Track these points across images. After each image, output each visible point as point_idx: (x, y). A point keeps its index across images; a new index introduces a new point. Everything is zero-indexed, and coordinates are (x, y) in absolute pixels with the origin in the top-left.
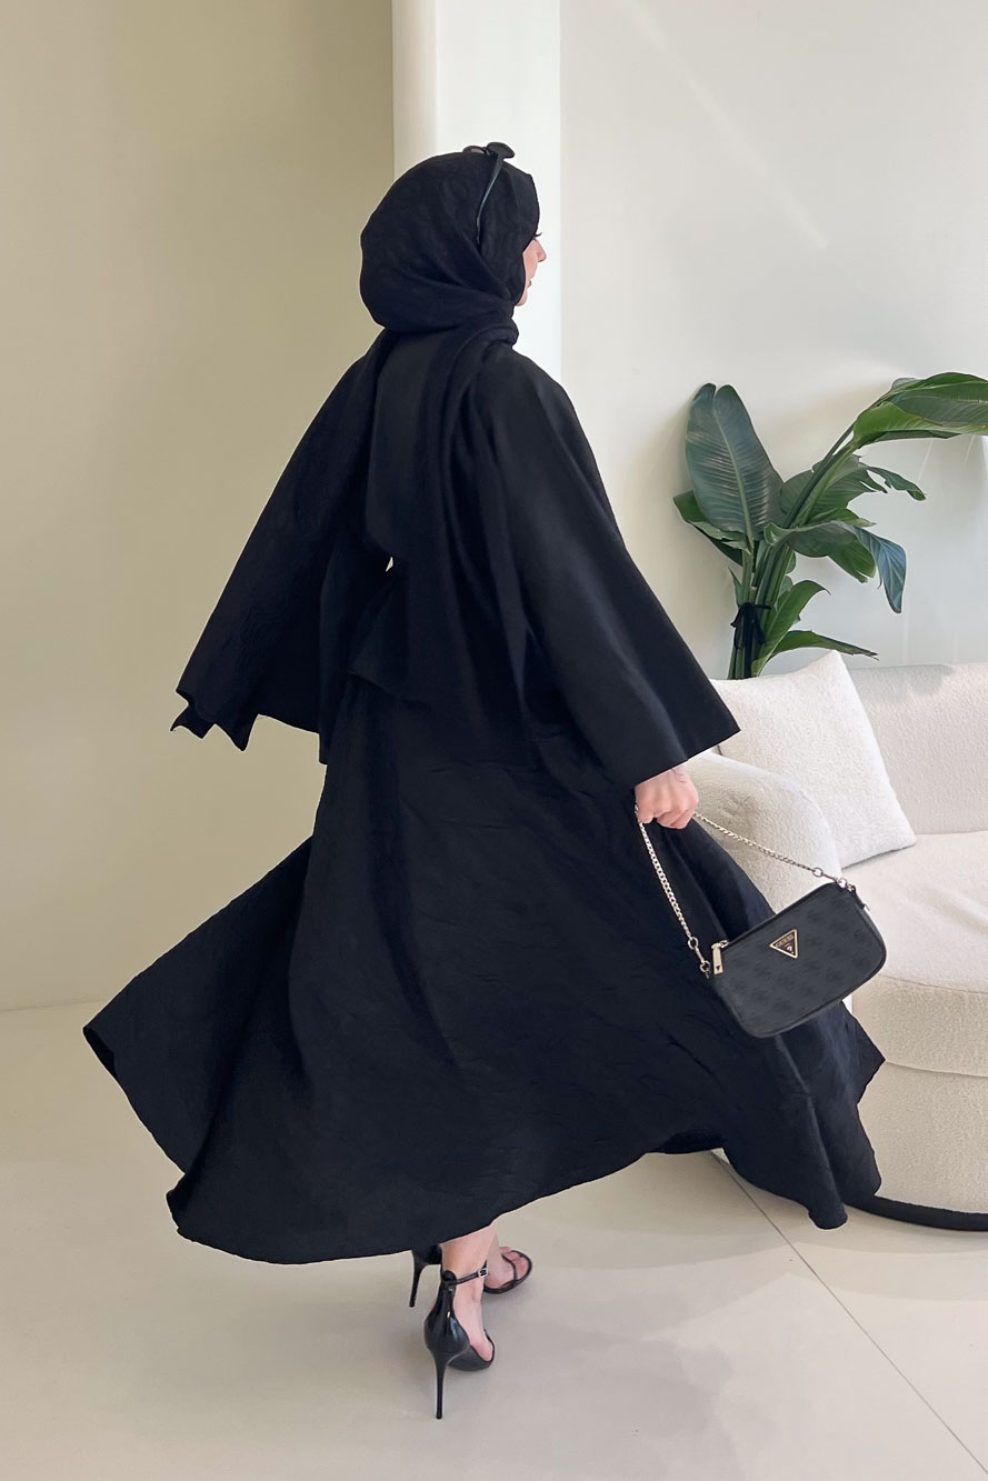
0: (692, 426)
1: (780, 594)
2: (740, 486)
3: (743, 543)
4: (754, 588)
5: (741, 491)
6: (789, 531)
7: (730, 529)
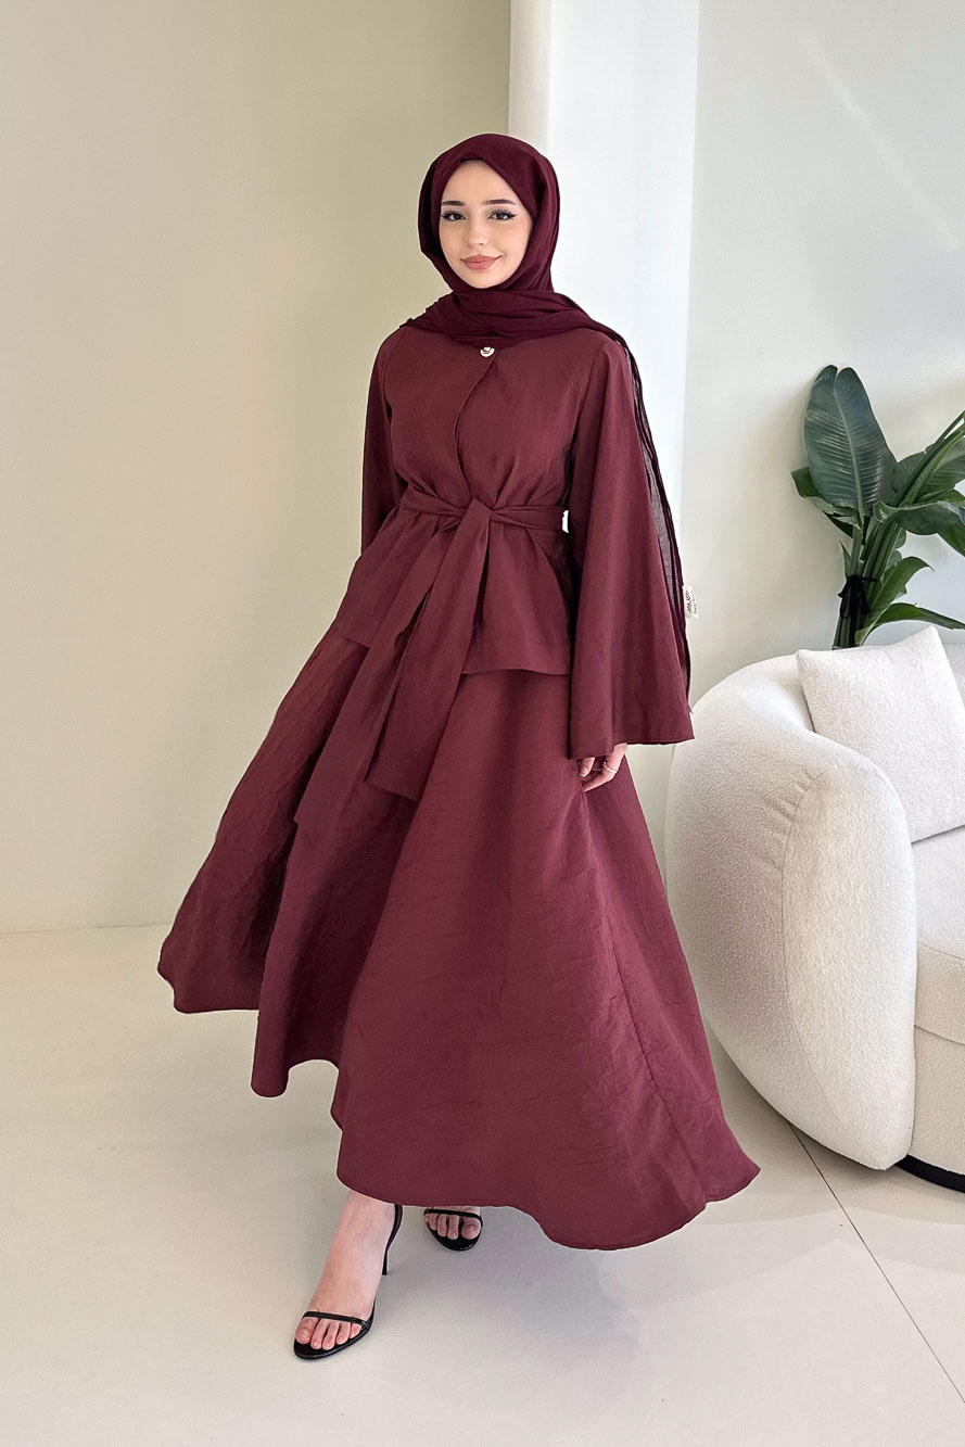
0: (812, 405)
1: (887, 568)
2: (855, 463)
3: (854, 518)
4: (862, 562)
5: (855, 468)
6: (899, 509)
7: (843, 504)
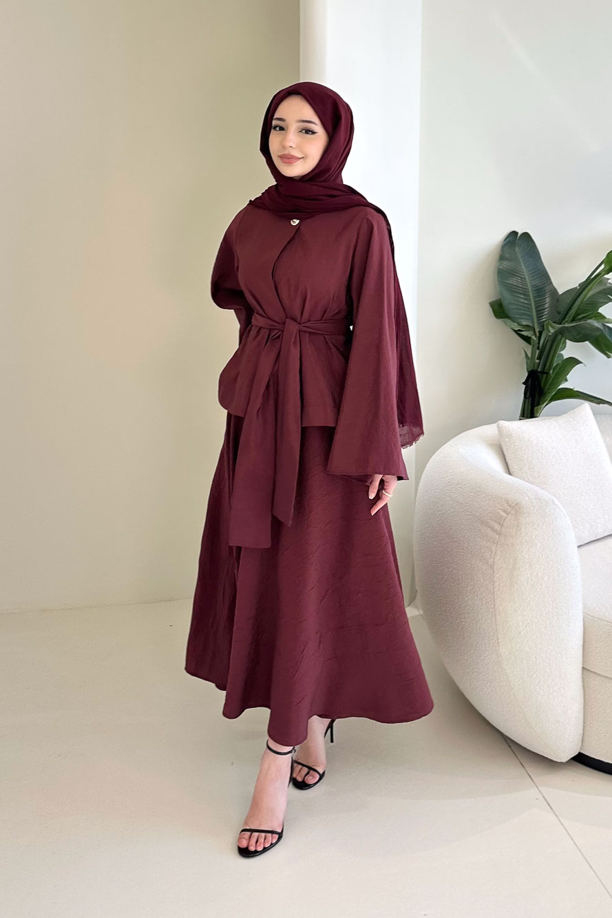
0: (502, 258)
1: (554, 365)
2: (531, 295)
3: (531, 332)
4: (538, 361)
5: (532, 299)
6: (562, 326)
7: (524, 323)
